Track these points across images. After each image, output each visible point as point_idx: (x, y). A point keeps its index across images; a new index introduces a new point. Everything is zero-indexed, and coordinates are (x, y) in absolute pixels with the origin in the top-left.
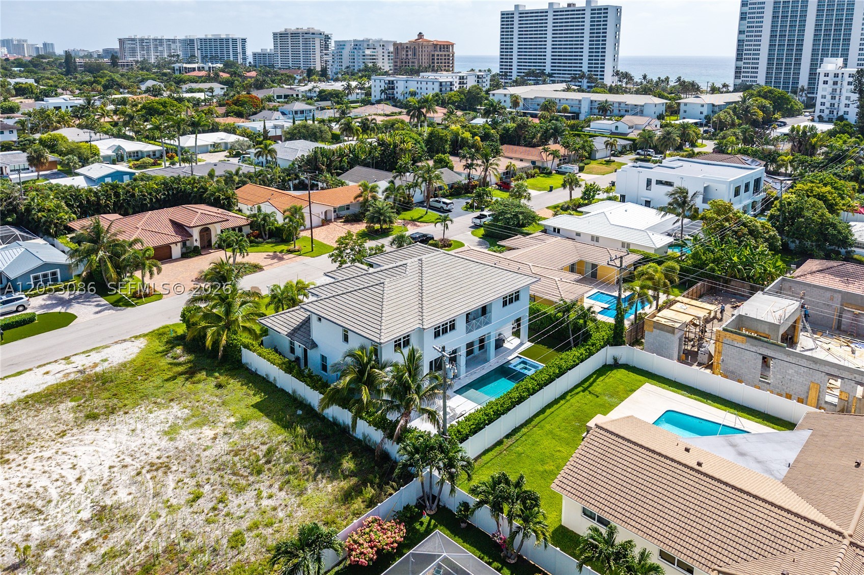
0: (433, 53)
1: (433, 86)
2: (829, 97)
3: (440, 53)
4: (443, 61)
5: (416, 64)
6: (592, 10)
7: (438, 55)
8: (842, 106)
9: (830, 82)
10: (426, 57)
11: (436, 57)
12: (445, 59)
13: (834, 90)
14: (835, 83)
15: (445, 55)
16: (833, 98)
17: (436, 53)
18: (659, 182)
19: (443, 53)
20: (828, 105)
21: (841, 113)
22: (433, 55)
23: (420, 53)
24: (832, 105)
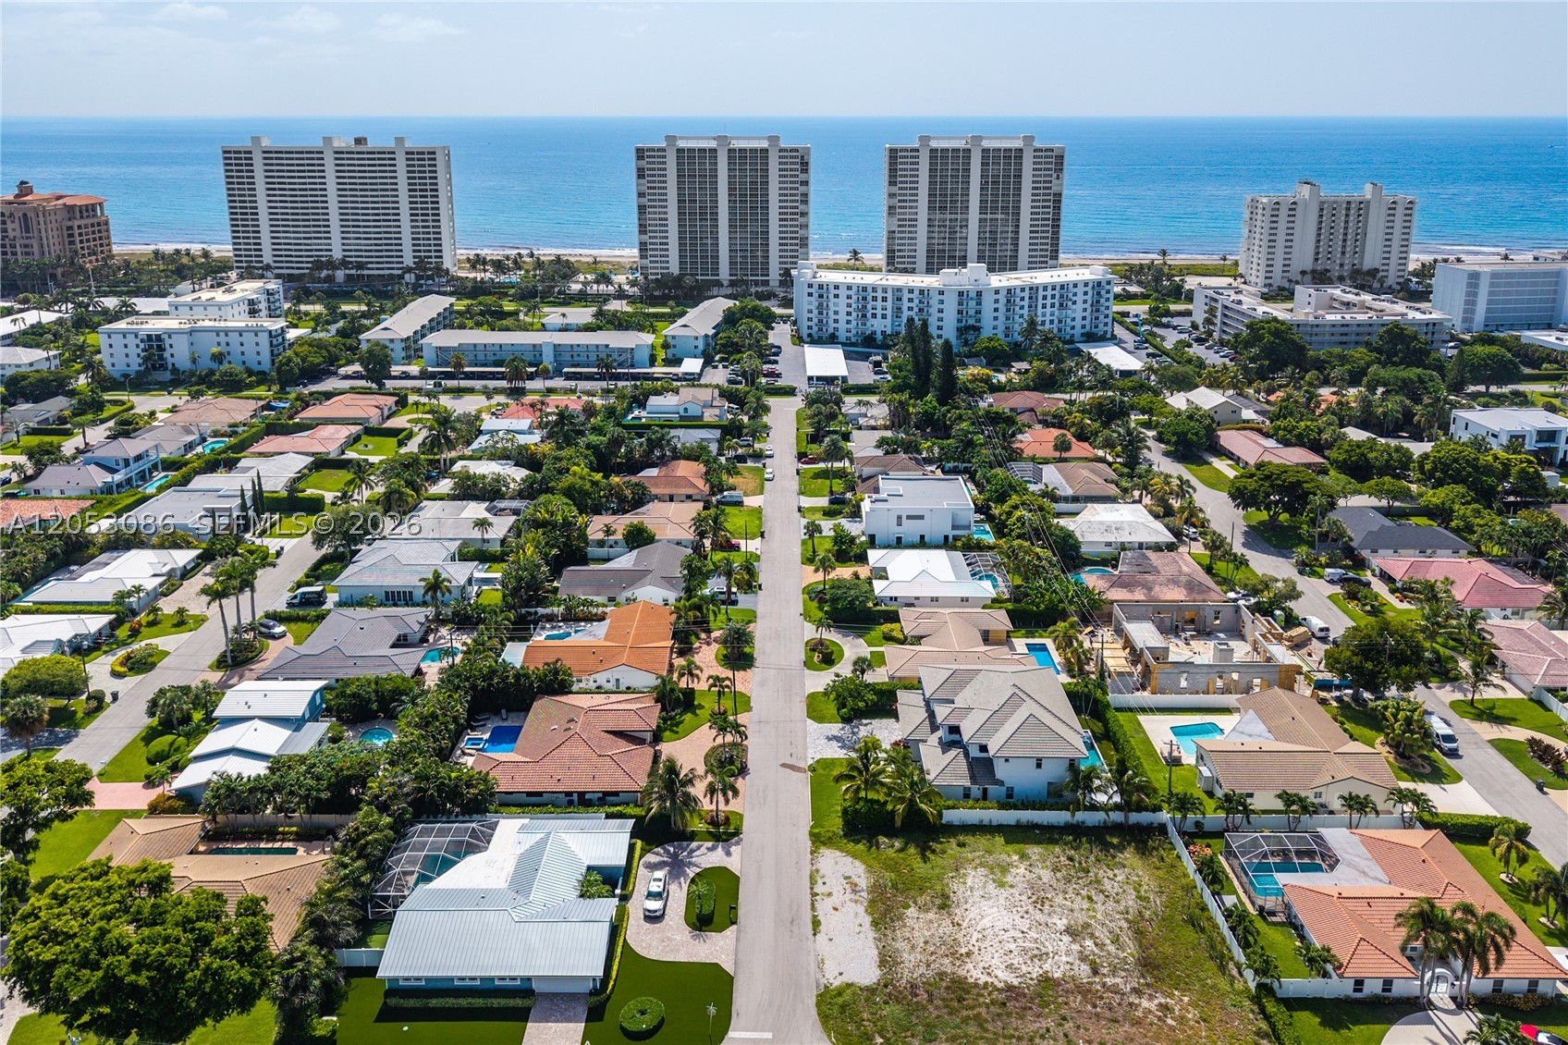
0: (70, 224)
1: (257, 339)
2: (816, 312)
3: (83, 222)
4: (91, 237)
5: (36, 249)
6: (407, 153)
7: (79, 227)
8: (831, 321)
9: (815, 295)
10: (55, 233)
11: (77, 232)
12: (93, 233)
13: (820, 305)
14: (821, 296)
15: (93, 225)
16: (821, 313)
17: (76, 223)
18: (909, 517)
19: (90, 221)
20: (815, 320)
21: (831, 330)
22: (70, 228)
23: (42, 226)
24: (820, 321)
